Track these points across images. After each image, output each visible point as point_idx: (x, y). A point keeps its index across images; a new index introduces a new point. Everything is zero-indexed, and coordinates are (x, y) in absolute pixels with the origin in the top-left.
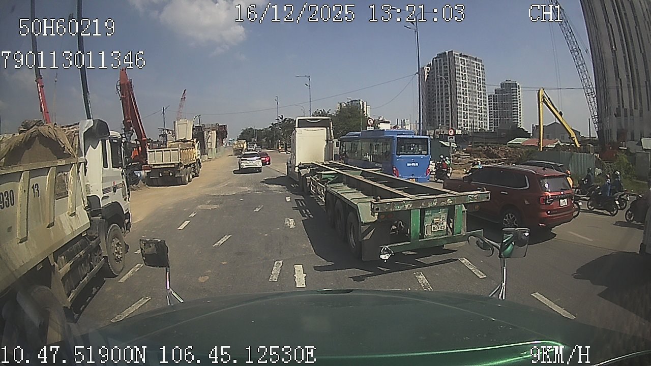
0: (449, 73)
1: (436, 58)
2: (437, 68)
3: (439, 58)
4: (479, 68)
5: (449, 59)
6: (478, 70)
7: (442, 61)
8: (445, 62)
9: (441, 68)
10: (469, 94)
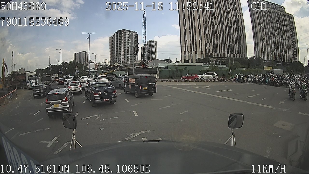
0: (121, 39)
1: (116, 32)
2: (116, 37)
3: (117, 32)
4: (135, 36)
5: (122, 33)
6: (135, 37)
7: (119, 33)
9: (118, 37)
10: (130, 48)
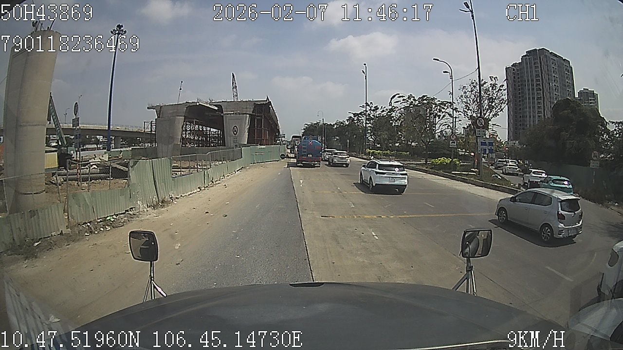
0: (540, 73)
3: (528, 56)
5: (540, 58)
6: (568, 73)
7: (532, 59)
8: (536, 61)
9: (531, 67)
